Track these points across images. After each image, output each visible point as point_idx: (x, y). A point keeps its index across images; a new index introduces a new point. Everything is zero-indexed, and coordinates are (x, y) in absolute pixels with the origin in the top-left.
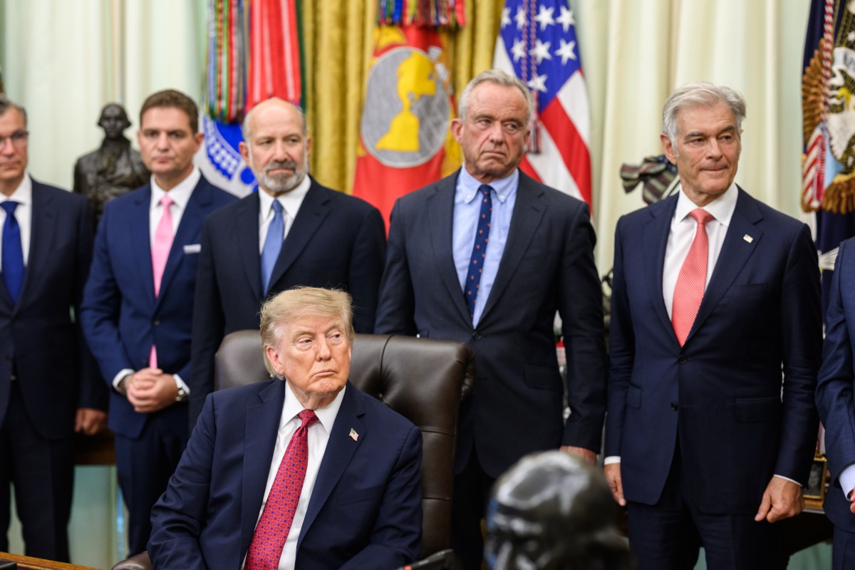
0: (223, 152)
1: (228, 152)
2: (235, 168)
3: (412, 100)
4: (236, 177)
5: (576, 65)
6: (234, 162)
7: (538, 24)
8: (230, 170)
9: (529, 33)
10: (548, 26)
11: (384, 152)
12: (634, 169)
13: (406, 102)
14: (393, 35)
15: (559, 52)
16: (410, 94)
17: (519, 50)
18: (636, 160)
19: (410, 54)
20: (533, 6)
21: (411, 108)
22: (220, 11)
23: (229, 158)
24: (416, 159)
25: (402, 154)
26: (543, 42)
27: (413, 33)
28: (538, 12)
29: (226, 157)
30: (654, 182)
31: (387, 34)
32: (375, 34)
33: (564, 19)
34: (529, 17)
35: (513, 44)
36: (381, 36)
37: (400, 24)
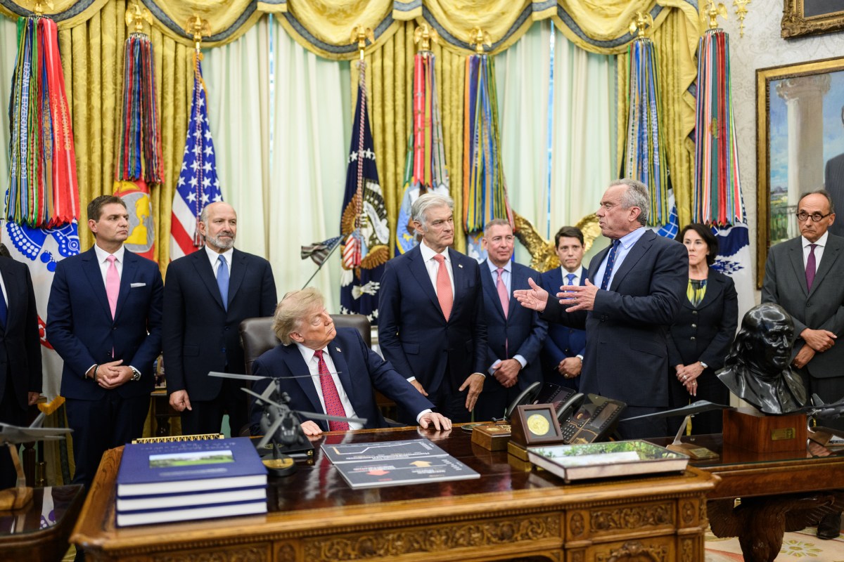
0: (28, 244)
1: (32, 244)
2: (37, 253)
3: (144, 219)
4: (39, 257)
6: (36, 250)
7: (204, 185)
8: (34, 254)
9: (200, 189)
10: (208, 187)
12: (309, 248)
13: (141, 220)
14: (130, 186)
16: (143, 215)
17: (191, 197)
18: (308, 244)
19: (143, 196)
20: (201, 177)
21: (143, 223)
22: (32, 165)
23: (32, 247)
24: (146, 249)
25: (139, 246)
26: (206, 194)
27: (143, 185)
28: (203, 180)
29: (30, 247)
30: (320, 254)
31: (125, 185)
32: (117, 185)
33: (217, 184)
34: (199, 182)
35: (188, 195)
36: (121, 186)
37: (136, 180)
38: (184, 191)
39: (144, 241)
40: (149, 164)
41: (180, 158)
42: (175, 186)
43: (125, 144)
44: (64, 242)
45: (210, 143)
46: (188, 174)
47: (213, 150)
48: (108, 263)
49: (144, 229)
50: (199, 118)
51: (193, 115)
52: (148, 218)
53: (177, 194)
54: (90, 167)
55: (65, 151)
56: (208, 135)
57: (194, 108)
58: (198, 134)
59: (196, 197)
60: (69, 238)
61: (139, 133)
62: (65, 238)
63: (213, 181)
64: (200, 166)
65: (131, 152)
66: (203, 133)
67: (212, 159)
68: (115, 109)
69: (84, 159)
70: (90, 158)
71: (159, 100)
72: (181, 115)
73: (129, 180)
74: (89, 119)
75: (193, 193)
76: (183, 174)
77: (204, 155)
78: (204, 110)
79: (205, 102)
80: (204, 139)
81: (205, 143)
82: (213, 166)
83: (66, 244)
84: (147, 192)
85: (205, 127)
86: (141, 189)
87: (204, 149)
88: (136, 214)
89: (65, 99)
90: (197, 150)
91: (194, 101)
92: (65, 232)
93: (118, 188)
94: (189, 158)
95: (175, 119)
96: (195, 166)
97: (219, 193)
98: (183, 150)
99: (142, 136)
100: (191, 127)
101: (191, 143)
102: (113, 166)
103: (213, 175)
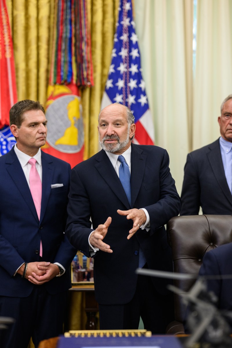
3: (75, 121)
5: (146, 107)
7: (130, 87)
9: (126, 91)
10: (134, 88)
11: (61, 145)
13: (73, 121)
14: (62, 89)
15: (140, 101)
16: (74, 118)
17: (119, 99)
19: (74, 98)
20: (128, 78)
21: (75, 124)
25: (71, 147)
26: (132, 95)
27: (74, 88)
28: (129, 82)
31: (58, 89)
32: (51, 88)
33: (142, 85)
34: (126, 84)
35: (115, 96)
36: (55, 90)
37: (68, 84)
38: (112, 93)
39: (75, 142)
40: (80, 68)
41: (108, 61)
42: (104, 88)
43: (59, 50)
44: (4, 143)
45: (136, 46)
46: (115, 76)
47: (139, 52)
48: (30, 166)
49: (75, 130)
50: (126, 22)
51: (121, 19)
52: (79, 120)
53: (106, 97)
54: (28, 72)
55: (6, 59)
56: (134, 38)
57: (121, 13)
58: (124, 38)
59: (123, 99)
60: (9, 139)
61: (71, 39)
62: (5, 140)
63: (139, 83)
64: (126, 68)
65: (64, 57)
66: (130, 36)
67: (138, 61)
68: (49, 17)
69: (22, 66)
70: (27, 65)
71: (89, 7)
72: (109, 20)
73: (61, 84)
74: (27, 28)
75: (120, 94)
76: (111, 76)
77: (130, 57)
78: (130, 14)
79: (131, 6)
80: (130, 42)
81: (132, 46)
82: (139, 67)
83: (6, 145)
84: (78, 95)
85: (131, 30)
86: (73, 91)
87: (130, 51)
88: (67, 116)
89: (6, 10)
90: (124, 53)
91: (122, 6)
92: (5, 134)
93: (53, 93)
94: (117, 61)
95: (103, 23)
96: (122, 68)
97: (144, 94)
98: (111, 53)
99: (73, 41)
100: (119, 31)
101: (118, 46)
102: (48, 71)
103: (139, 77)
